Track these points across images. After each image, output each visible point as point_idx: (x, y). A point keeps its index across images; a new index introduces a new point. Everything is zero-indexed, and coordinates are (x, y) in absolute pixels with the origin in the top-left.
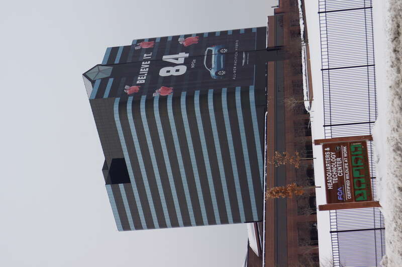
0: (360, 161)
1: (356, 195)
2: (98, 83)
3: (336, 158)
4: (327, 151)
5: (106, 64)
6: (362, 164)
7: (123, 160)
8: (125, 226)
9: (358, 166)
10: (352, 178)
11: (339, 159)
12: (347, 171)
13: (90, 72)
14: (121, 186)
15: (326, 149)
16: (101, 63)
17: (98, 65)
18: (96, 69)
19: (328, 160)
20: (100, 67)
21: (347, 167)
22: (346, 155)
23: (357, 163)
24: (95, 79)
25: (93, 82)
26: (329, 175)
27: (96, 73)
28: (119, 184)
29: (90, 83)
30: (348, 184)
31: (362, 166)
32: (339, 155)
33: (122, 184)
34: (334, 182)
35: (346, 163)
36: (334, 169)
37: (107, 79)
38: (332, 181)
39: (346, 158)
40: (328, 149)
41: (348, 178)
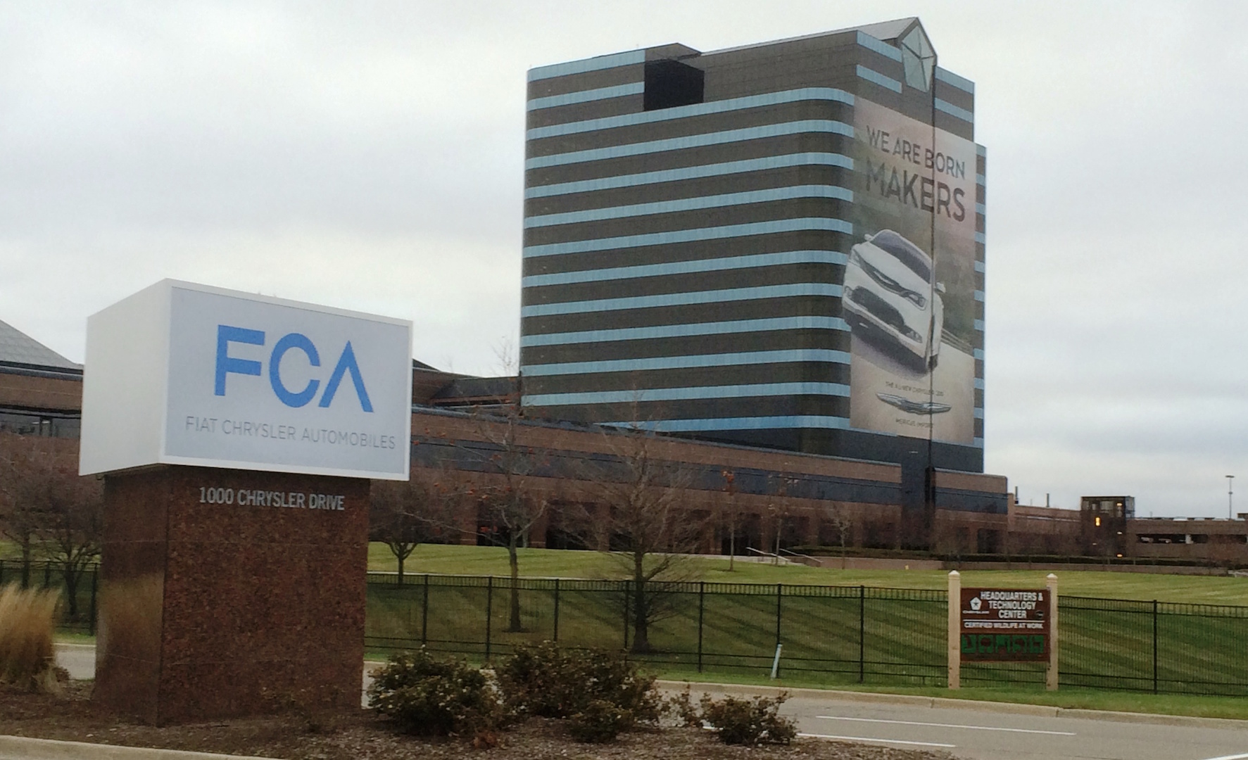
0: (1018, 647)
1: (970, 636)
2: (893, 53)
3: (1026, 610)
4: (1037, 596)
5: (937, 77)
6: (1014, 651)
7: (700, 100)
8: (539, 85)
9: (1011, 643)
10: (995, 633)
11: (1024, 614)
12: (1006, 626)
13: (922, 35)
14: (638, 88)
15: (1040, 594)
16: (940, 64)
17: (935, 56)
18: (925, 52)
19: (1025, 596)
20: (932, 59)
21: (1012, 625)
22: (1029, 626)
23: (1016, 643)
24: (904, 47)
25: (895, 42)
26: (1002, 596)
27: (918, 54)
28: (643, 83)
29: (894, 34)
30: (986, 626)
31: (1011, 650)
32: (1031, 615)
33: (642, 91)
34: (990, 602)
35: (1018, 625)
36: (1010, 605)
37: (901, 76)
38: (993, 600)
39: (1026, 626)
40: (1041, 598)
41: (996, 626)
